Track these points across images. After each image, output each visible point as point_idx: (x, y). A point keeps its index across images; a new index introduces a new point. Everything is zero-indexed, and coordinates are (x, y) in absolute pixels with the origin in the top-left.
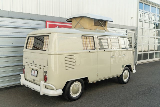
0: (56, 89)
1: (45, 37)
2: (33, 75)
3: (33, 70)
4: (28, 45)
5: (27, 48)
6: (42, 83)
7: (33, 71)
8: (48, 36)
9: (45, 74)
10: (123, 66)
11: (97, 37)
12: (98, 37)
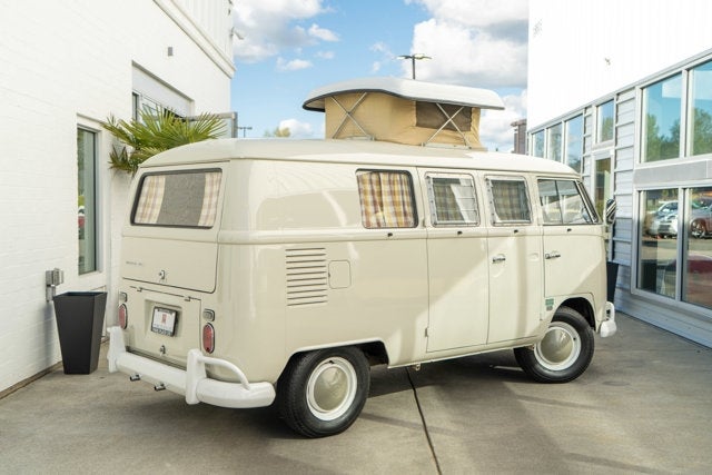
0: (250, 382)
1: (208, 177)
2: (160, 331)
3: (158, 308)
4: (140, 210)
5: (137, 220)
6: (196, 355)
7: (159, 315)
8: (219, 170)
9: (204, 322)
10: (549, 303)
11: (428, 177)
12: (430, 175)
